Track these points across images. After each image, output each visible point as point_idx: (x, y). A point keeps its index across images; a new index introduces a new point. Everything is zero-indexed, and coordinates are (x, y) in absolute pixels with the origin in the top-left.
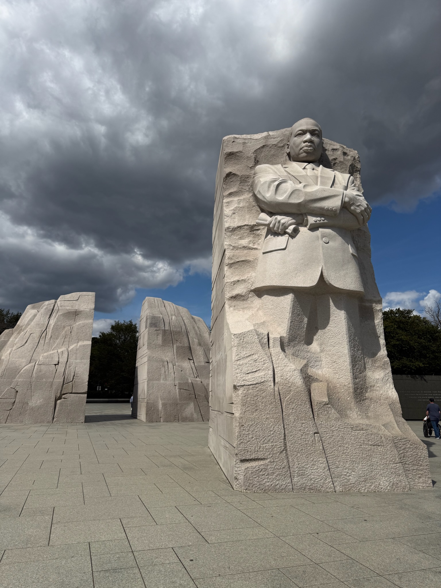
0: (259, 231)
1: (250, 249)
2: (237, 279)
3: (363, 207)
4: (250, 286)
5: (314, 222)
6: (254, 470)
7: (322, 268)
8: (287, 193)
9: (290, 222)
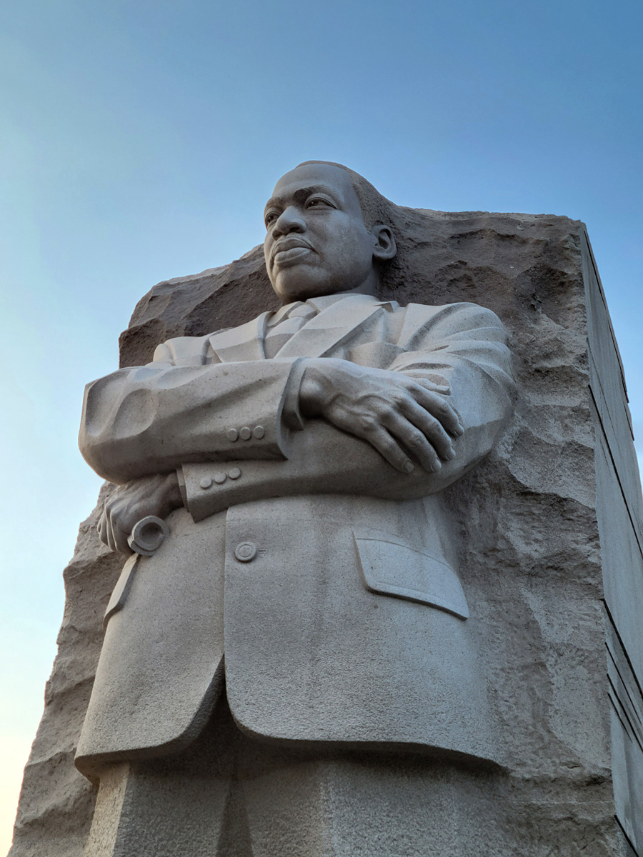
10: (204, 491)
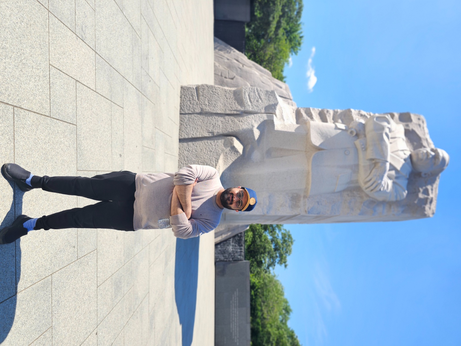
6: (193, 93)
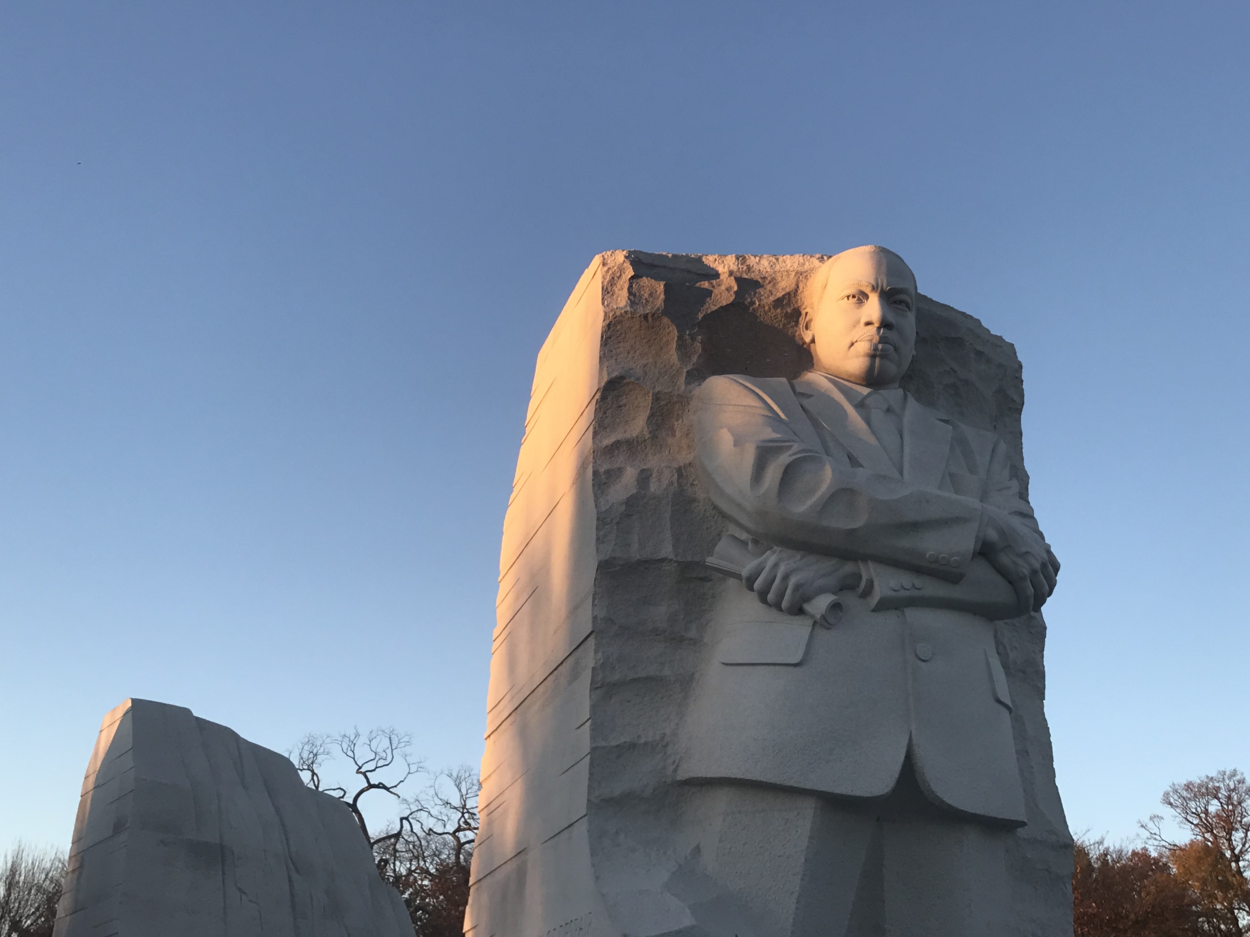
0: (709, 584)
1: (674, 639)
2: (628, 740)
3: (1037, 559)
4: (672, 768)
5: (893, 594)
7: (910, 739)
8: (819, 494)
9: (821, 582)
10: (893, 592)
